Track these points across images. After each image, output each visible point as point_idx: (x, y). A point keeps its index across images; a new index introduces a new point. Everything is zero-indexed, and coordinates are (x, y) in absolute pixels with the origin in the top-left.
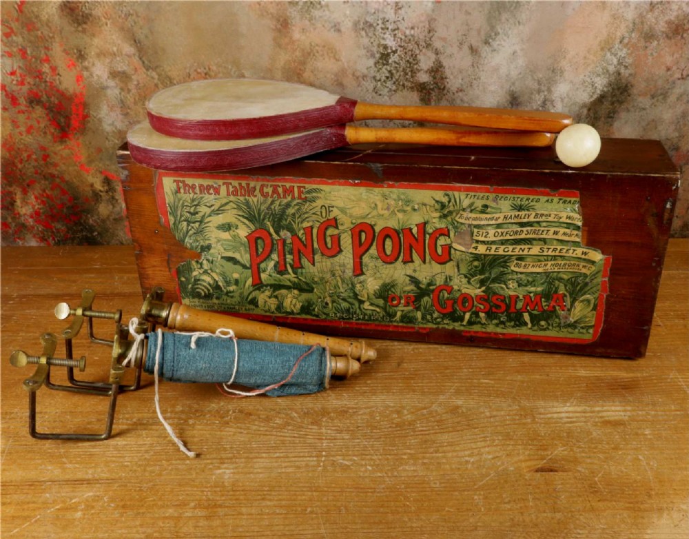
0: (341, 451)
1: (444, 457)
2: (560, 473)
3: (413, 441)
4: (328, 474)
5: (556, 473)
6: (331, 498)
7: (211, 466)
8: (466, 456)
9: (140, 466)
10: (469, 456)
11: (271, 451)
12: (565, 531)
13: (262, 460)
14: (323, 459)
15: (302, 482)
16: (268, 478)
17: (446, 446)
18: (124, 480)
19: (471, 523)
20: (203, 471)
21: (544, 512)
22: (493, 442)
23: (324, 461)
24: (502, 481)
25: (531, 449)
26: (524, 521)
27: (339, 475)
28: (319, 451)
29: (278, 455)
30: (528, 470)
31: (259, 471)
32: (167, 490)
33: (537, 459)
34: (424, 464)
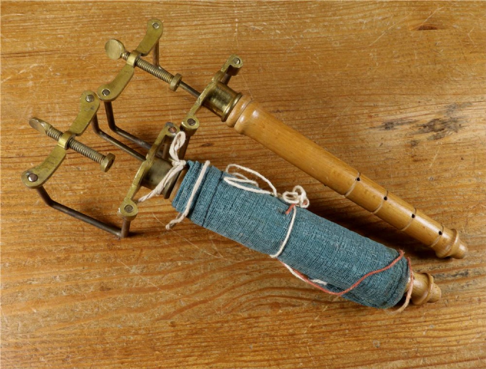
0: (252, 17)
1: (341, 20)
2: (440, 31)
3: (313, 6)
4: (243, 39)
5: (436, 31)
6: (249, 60)
7: (138, 36)
8: (360, 18)
9: (72, 38)
10: (362, 18)
11: (189, 19)
12: (445, 79)
13: (183, 28)
14: (237, 25)
15: (221, 47)
16: (191, 44)
17: (342, 9)
18: (61, 51)
19: (369, 76)
20: (132, 40)
21: (427, 64)
22: (383, 5)
23: (238, 27)
24: (392, 39)
25: (414, 10)
26: (411, 73)
27: (253, 39)
28: (232, 18)
29: (195, 23)
30: (412, 28)
31: (183, 38)
32: (103, 58)
33: (419, 19)
34: (325, 26)
